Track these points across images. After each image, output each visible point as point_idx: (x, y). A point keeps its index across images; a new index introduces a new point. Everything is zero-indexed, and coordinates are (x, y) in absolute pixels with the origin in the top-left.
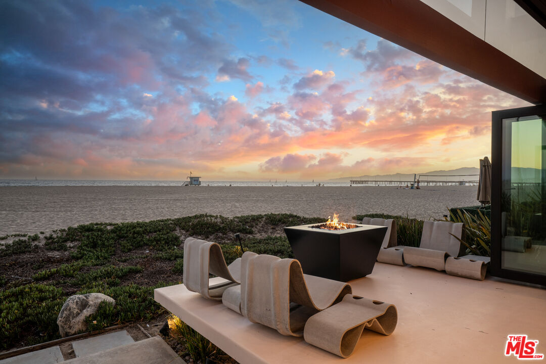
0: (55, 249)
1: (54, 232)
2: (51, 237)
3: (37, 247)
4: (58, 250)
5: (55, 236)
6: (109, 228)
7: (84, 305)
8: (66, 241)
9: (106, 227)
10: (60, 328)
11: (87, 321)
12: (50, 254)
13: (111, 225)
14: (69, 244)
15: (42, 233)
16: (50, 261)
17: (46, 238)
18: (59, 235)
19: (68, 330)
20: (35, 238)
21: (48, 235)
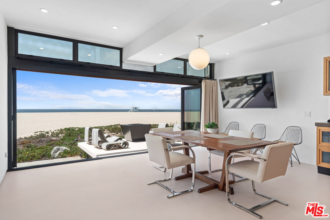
0: (54, 137)
1: (55, 130)
2: (53, 133)
3: (48, 136)
4: (56, 137)
5: (55, 132)
6: (77, 129)
7: (58, 150)
8: (59, 134)
9: (75, 129)
10: (52, 156)
11: (60, 154)
12: (53, 138)
13: (77, 128)
14: (60, 135)
15: (50, 131)
16: (52, 140)
17: (52, 133)
18: (57, 131)
19: (54, 156)
20: (48, 133)
21: (52, 132)
